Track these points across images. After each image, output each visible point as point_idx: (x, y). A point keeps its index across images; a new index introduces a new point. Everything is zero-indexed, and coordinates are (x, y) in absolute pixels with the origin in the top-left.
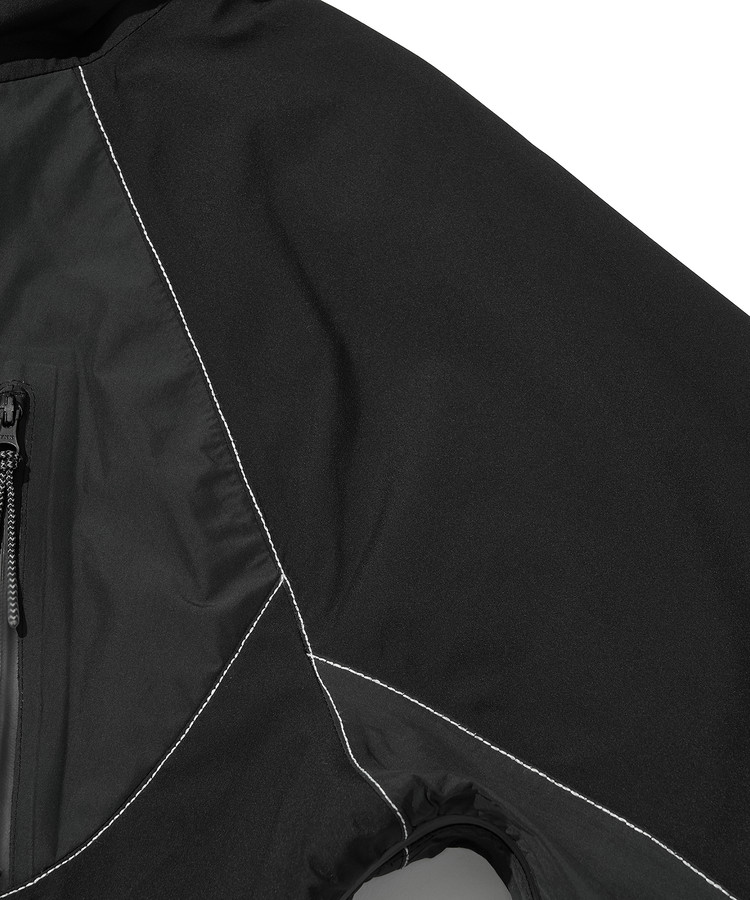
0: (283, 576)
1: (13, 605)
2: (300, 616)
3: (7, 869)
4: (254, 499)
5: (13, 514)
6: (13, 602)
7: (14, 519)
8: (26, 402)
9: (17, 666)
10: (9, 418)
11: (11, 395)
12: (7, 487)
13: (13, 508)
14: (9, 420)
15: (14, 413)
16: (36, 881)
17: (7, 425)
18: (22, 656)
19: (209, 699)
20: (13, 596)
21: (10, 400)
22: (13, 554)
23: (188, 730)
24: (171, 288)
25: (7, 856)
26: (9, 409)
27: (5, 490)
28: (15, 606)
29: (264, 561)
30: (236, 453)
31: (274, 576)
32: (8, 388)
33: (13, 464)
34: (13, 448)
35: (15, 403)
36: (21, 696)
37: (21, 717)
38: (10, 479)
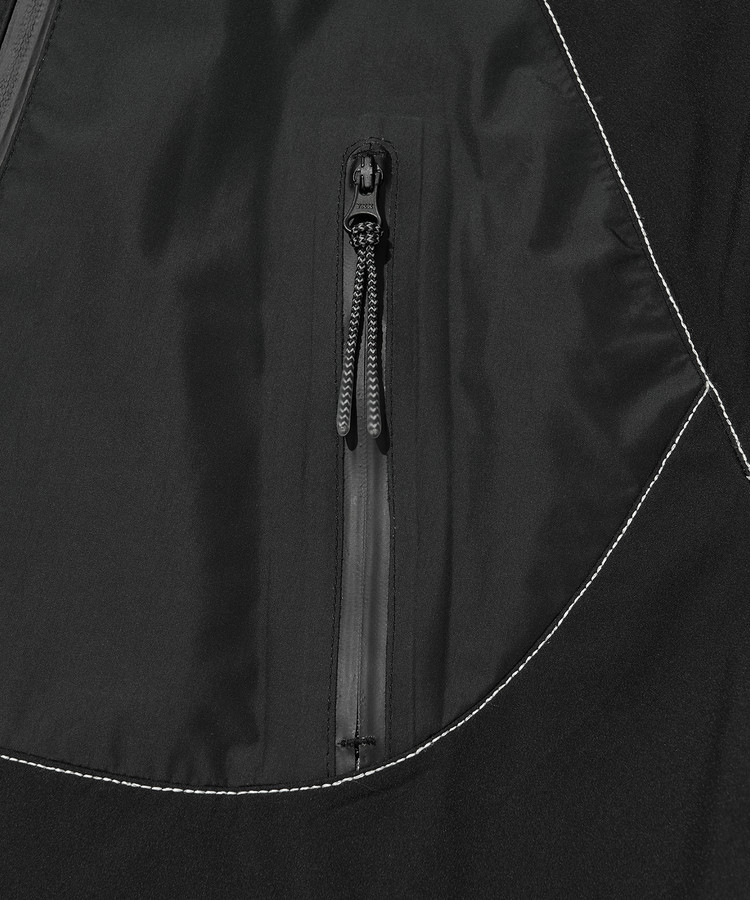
0: (709, 384)
1: (374, 410)
2: (733, 431)
3: (382, 737)
4: (668, 290)
5: (375, 299)
6: (374, 406)
7: (376, 306)
8: (387, 163)
9: (386, 484)
10: (367, 183)
11: (369, 155)
12: (367, 267)
13: (375, 292)
14: (367, 185)
15: (373, 176)
16: (418, 751)
17: (364, 191)
18: (392, 474)
19: (625, 530)
20: (373, 399)
21: (368, 160)
22: (374, 348)
23: (600, 568)
24: (559, 31)
25: (382, 721)
26: (366, 171)
27: (365, 270)
28: (376, 412)
29: (683, 364)
30: (644, 234)
31: (697, 382)
32: (365, 147)
33: (375, 238)
34: (372, 219)
35: (374, 165)
36: (393, 523)
37: (393, 548)
38: (370, 257)
